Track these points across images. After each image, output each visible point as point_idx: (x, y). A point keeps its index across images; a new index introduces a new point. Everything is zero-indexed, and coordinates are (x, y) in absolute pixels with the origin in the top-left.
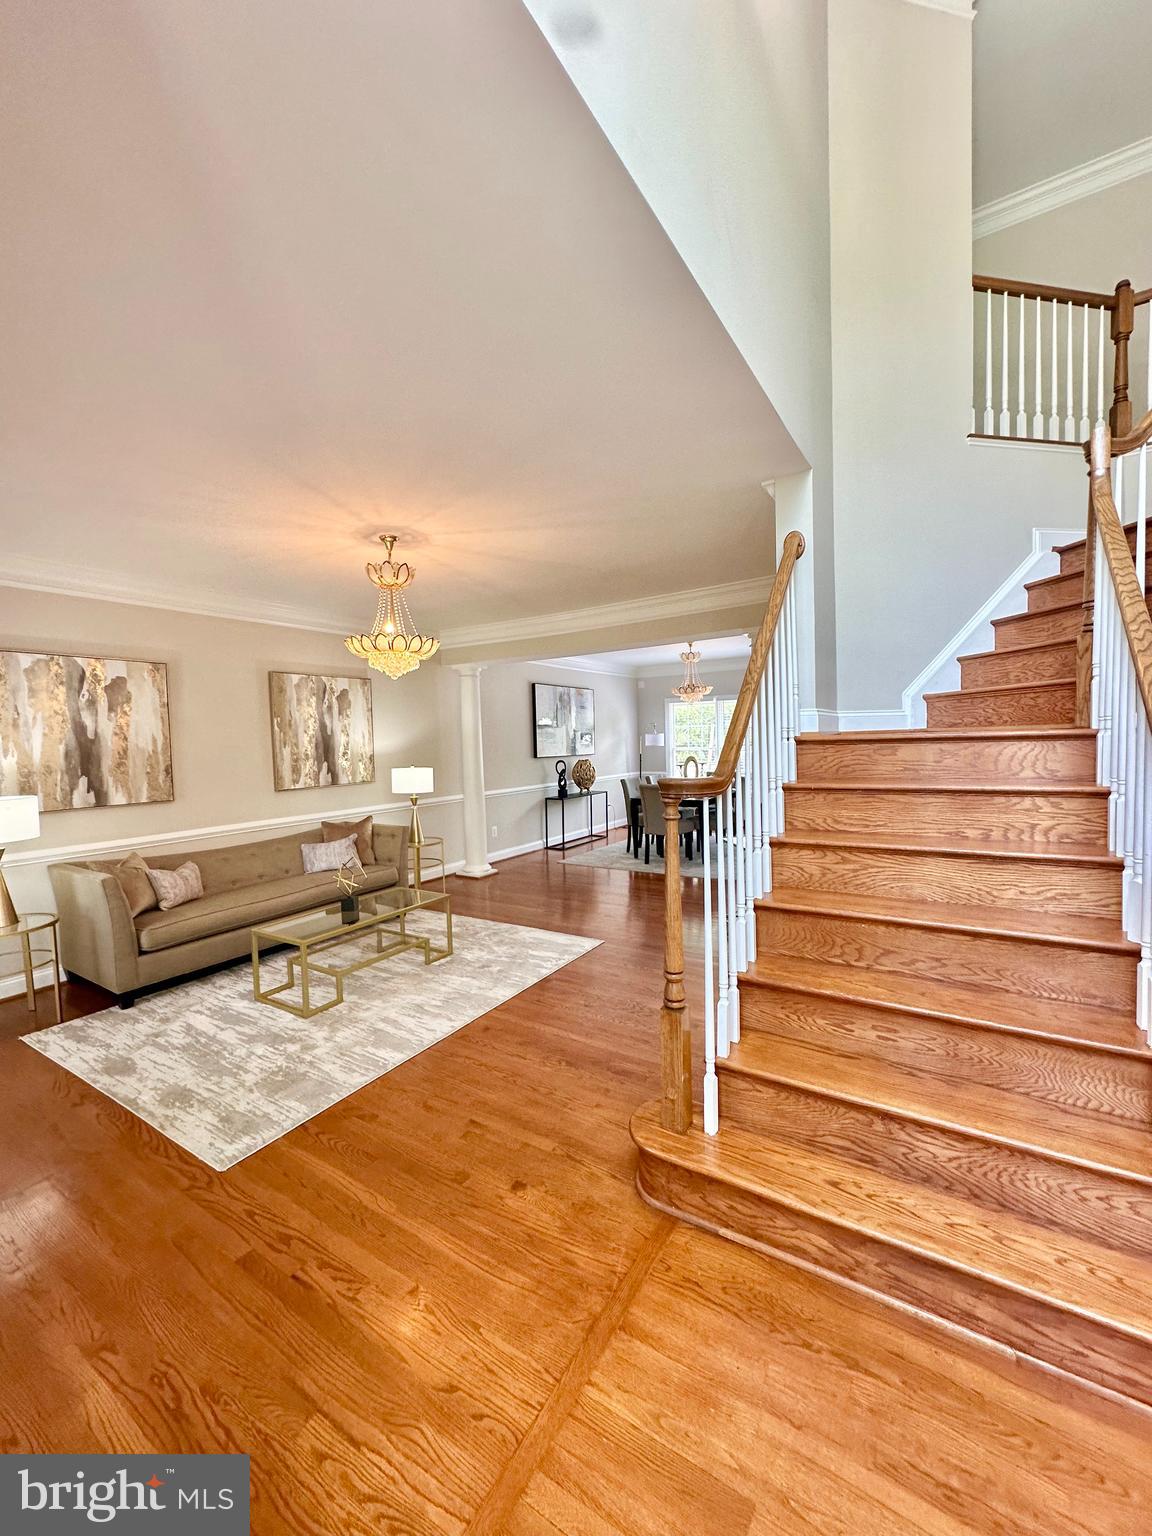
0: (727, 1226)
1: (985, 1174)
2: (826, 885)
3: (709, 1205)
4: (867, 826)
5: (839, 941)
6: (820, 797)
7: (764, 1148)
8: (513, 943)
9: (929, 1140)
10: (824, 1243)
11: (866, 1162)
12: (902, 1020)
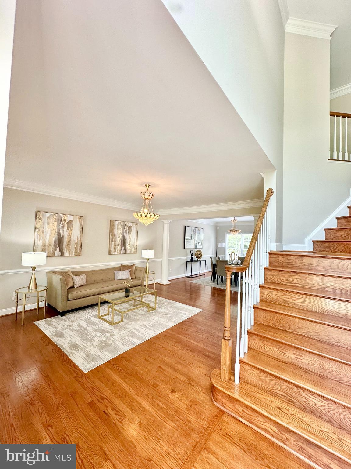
0: (241, 417)
1: (334, 414)
2: (278, 302)
3: (236, 409)
4: (292, 283)
5: (282, 322)
6: (276, 273)
7: (255, 391)
8: (175, 308)
9: (313, 398)
10: (275, 429)
11: (291, 402)
12: (304, 352)
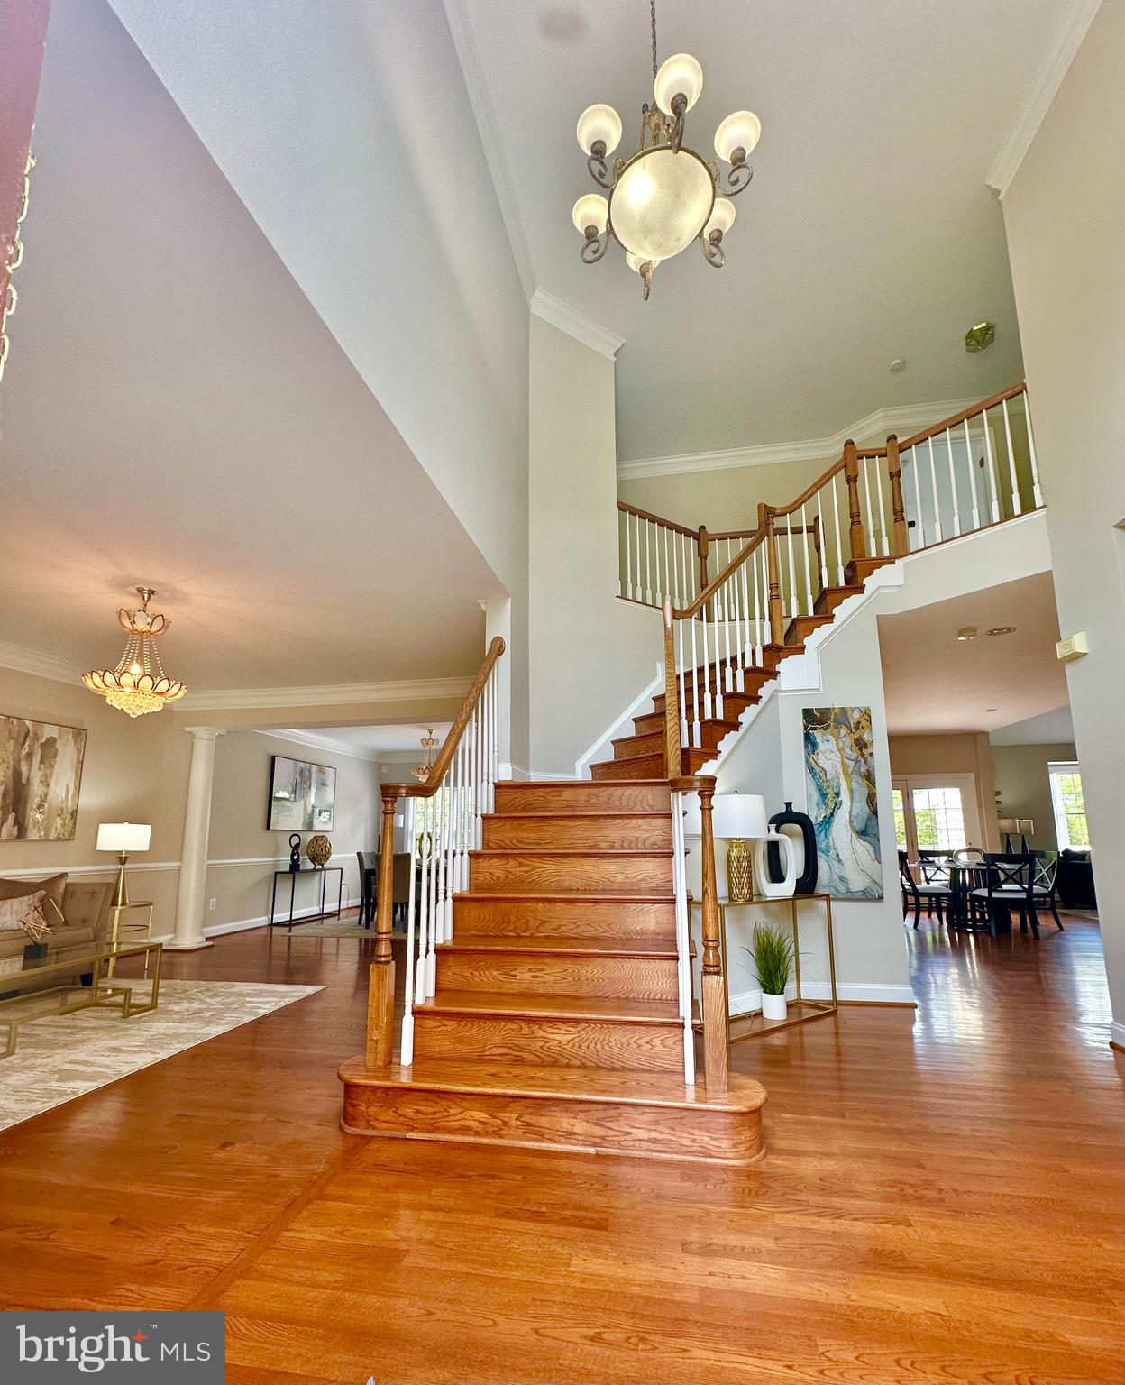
0: (412, 1128)
1: (588, 1047)
3: (400, 1116)
5: (513, 919)
7: (447, 1066)
9: (555, 1031)
11: (518, 1061)
